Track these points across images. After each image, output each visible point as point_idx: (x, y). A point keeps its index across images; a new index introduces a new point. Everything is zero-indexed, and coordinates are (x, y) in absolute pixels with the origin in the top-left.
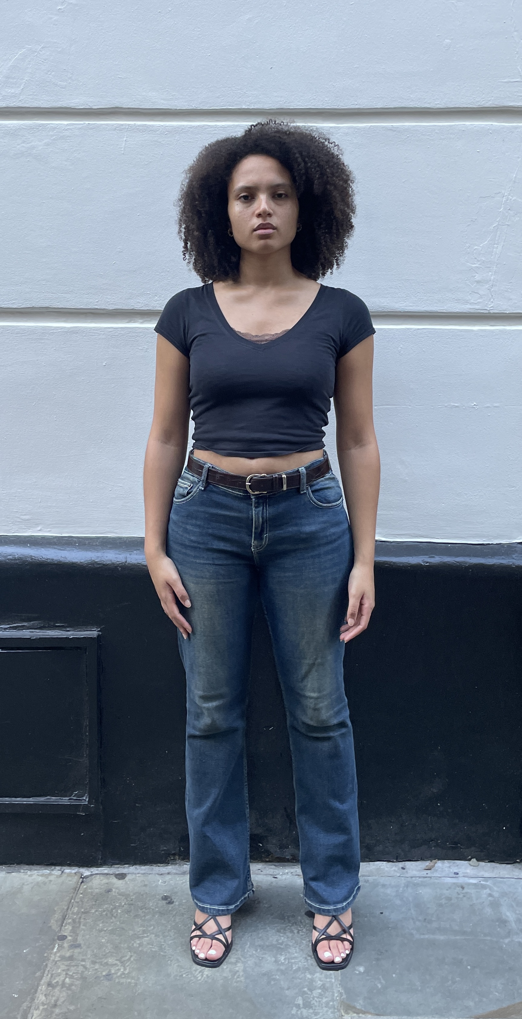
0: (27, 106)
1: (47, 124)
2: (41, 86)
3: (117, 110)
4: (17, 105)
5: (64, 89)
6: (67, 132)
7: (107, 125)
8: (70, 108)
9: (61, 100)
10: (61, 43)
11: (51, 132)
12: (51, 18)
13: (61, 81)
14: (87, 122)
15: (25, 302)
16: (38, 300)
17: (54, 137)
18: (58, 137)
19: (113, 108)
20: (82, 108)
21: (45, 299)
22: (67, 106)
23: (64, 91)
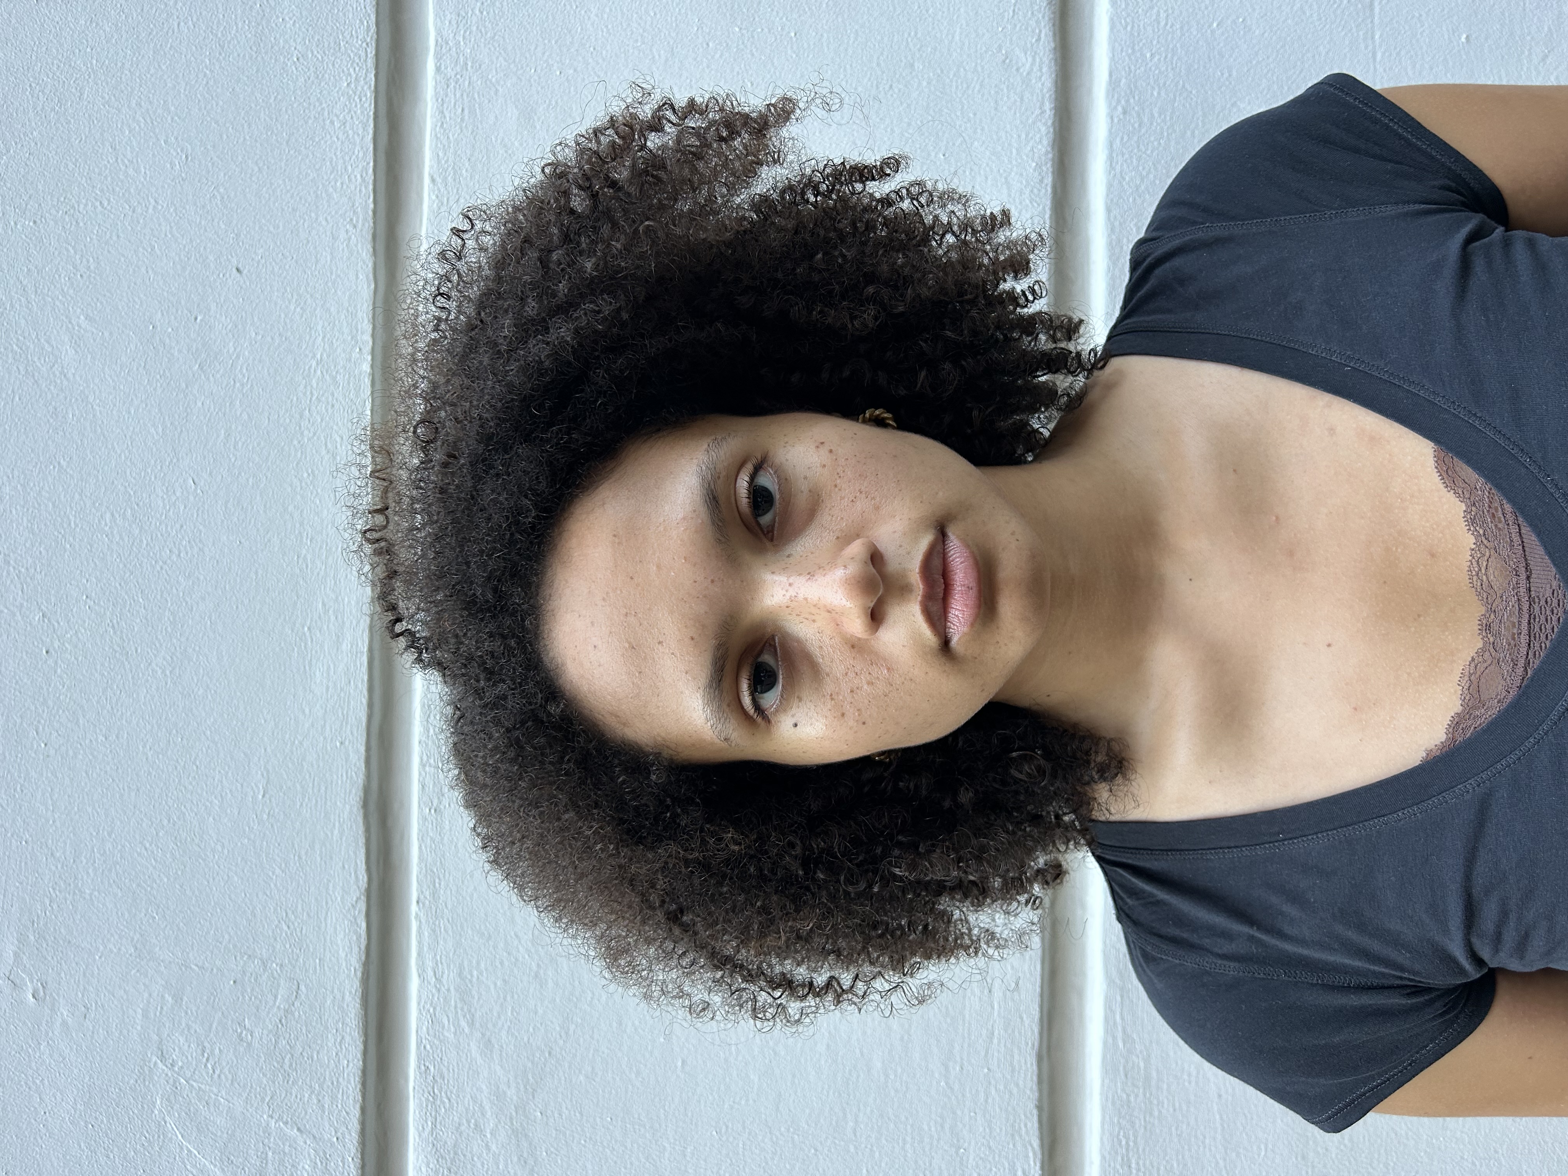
0: (356, 1112)
1: (418, 1047)
2: (291, 1065)
3: (372, 807)
4: (353, 1150)
5: (303, 988)
6: (445, 976)
7: (421, 840)
8: (366, 965)
9: (339, 996)
10: (146, 995)
11: (446, 1034)
12: (64, 1023)
13: (276, 997)
14: (414, 908)
15: (1021, 1136)
16: (1015, 1091)
17: (463, 1023)
18: (462, 1009)
19: (366, 817)
20: (364, 925)
21: (1011, 1064)
22: (359, 974)
23: (306, 986)
